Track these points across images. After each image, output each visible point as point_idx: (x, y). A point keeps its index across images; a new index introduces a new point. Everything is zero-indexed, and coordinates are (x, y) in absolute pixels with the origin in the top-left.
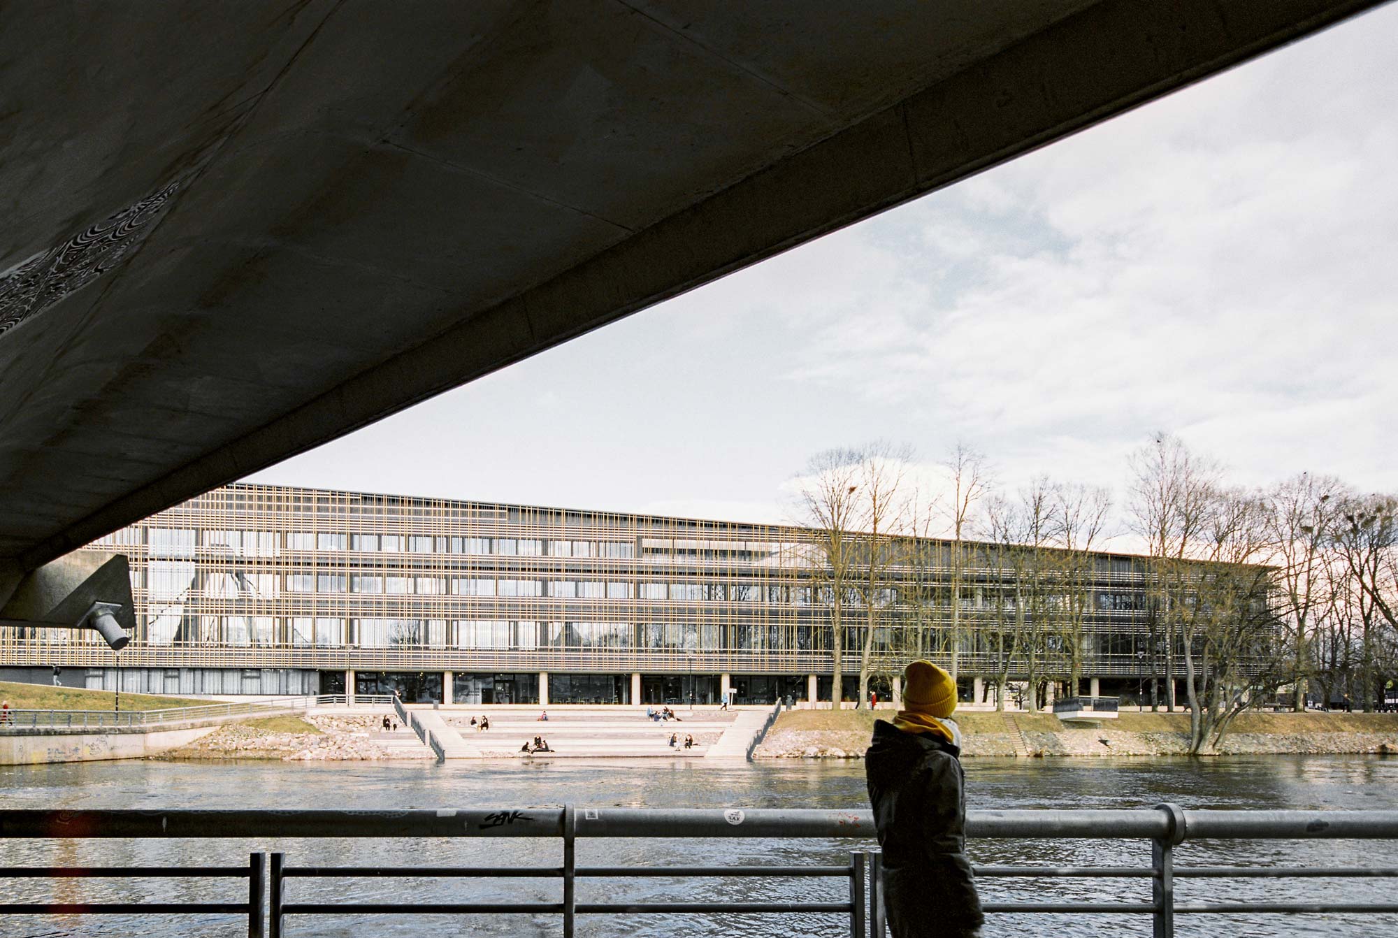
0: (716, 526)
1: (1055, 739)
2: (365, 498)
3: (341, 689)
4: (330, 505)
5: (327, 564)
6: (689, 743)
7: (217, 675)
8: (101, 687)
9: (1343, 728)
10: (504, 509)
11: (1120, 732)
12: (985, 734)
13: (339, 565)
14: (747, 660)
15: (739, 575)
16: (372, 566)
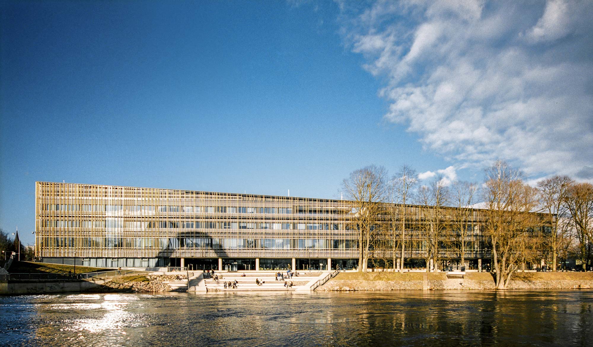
0: (324, 201)
1: (441, 283)
2: (187, 193)
3: (179, 265)
4: (173, 195)
5: (172, 218)
6: (292, 285)
7: (132, 260)
8: (88, 265)
9: (566, 278)
10: (241, 196)
11: (469, 280)
12: (413, 281)
13: (177, 218)
14: (337, 253)
15: (334, 220)
16: (189, 218)
